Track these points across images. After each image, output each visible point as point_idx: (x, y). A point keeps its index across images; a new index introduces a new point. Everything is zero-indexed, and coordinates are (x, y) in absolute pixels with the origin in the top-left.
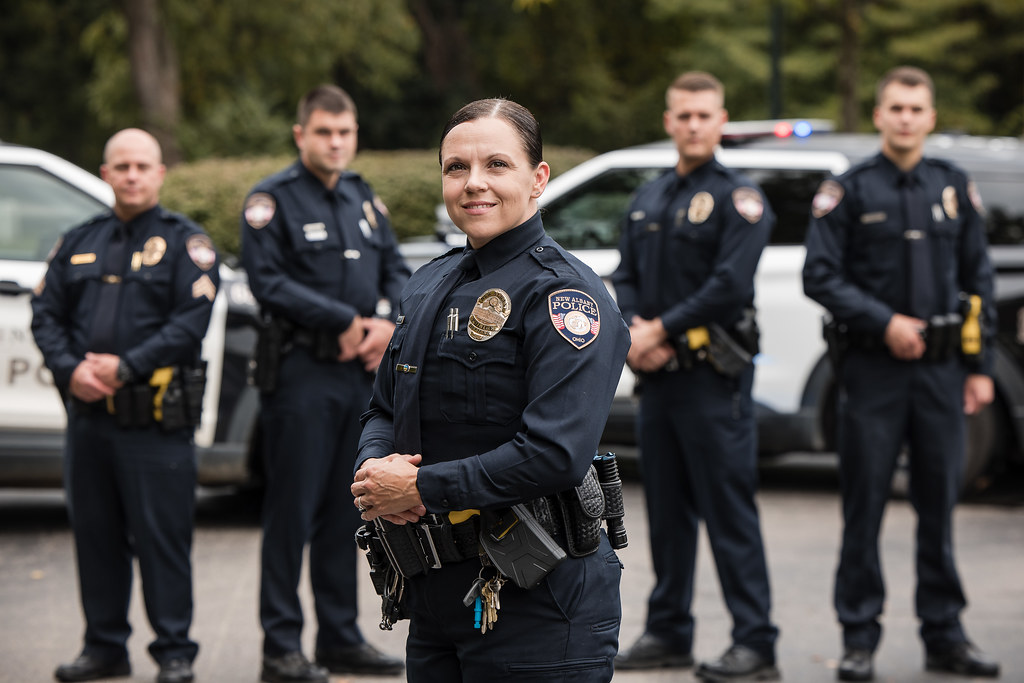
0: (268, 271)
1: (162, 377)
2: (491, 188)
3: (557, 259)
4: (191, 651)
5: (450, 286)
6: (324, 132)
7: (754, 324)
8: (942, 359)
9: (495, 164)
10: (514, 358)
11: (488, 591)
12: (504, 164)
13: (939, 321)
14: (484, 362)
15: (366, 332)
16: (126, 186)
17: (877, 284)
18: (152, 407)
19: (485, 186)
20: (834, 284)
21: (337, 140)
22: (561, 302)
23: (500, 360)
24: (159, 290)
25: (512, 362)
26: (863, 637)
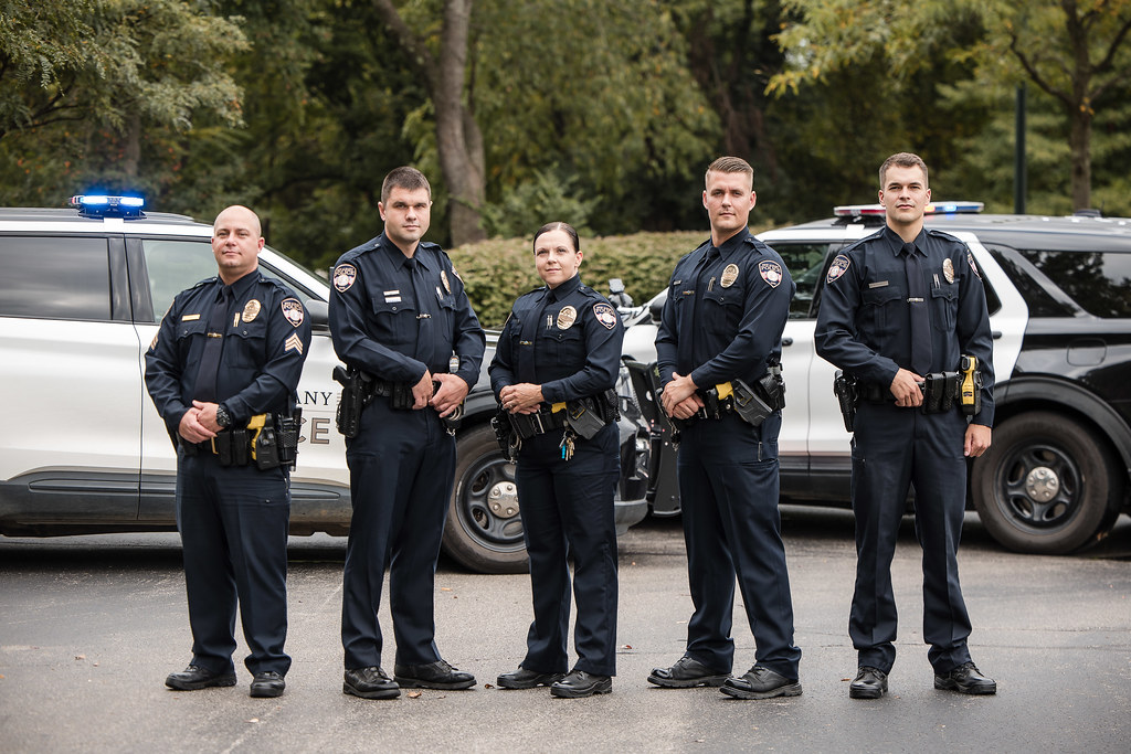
0: (350, 331)
1: (258, 422)
2: (558, 262)
4: (284, 664)
6: (401, 205)
7: (778, 378)
8: (942, 411)
9: (560, 250)
12: (564, 251)
13: (937, 376)
14: (565, 339)
15: (437, 385)
16: (226, 249)
17: (881, 343)
18: (250, 449)
20: (845, 344)
21: (412, 213)
22: (599, 309)
24: (254, 344)
26: (875, 659)
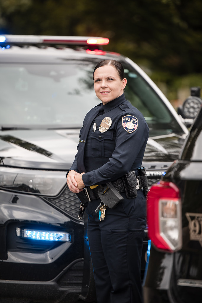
2: (108, 87)
3: (127, 108)
5: (95, 116)
9: (109, 79)
10: (112, 138)
11: (102, 208)
12: (112, 79)
14: (103, 139)
19: (106, 86)
22: (126, 119)
23: (108, 138)
25: (112, 139)
